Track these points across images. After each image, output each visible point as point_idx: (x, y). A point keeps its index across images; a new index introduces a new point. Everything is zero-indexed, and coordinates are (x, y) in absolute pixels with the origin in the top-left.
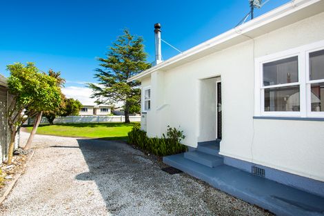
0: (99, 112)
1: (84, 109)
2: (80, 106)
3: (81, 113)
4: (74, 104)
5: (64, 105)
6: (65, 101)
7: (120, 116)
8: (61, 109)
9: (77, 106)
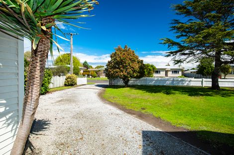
0: (170, 74)
1: (158, 72)
2: (154, 69)
3: (155, 75)
4: (149, 67)
5: (137, 67)
6: (138, 63)
7: (201, 80)
8: (134, 71)
9: (151, 68)
